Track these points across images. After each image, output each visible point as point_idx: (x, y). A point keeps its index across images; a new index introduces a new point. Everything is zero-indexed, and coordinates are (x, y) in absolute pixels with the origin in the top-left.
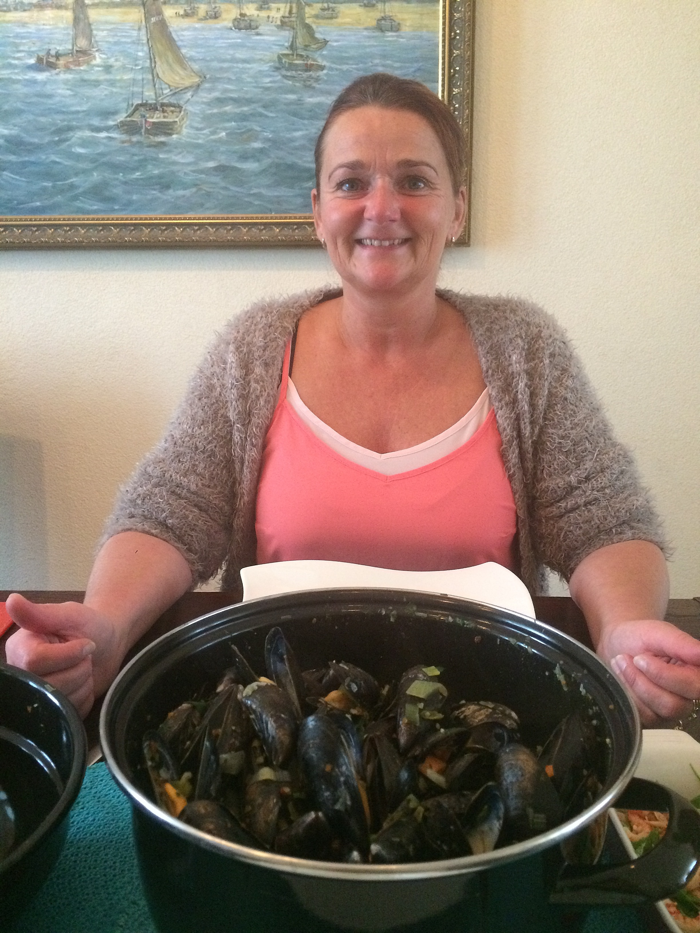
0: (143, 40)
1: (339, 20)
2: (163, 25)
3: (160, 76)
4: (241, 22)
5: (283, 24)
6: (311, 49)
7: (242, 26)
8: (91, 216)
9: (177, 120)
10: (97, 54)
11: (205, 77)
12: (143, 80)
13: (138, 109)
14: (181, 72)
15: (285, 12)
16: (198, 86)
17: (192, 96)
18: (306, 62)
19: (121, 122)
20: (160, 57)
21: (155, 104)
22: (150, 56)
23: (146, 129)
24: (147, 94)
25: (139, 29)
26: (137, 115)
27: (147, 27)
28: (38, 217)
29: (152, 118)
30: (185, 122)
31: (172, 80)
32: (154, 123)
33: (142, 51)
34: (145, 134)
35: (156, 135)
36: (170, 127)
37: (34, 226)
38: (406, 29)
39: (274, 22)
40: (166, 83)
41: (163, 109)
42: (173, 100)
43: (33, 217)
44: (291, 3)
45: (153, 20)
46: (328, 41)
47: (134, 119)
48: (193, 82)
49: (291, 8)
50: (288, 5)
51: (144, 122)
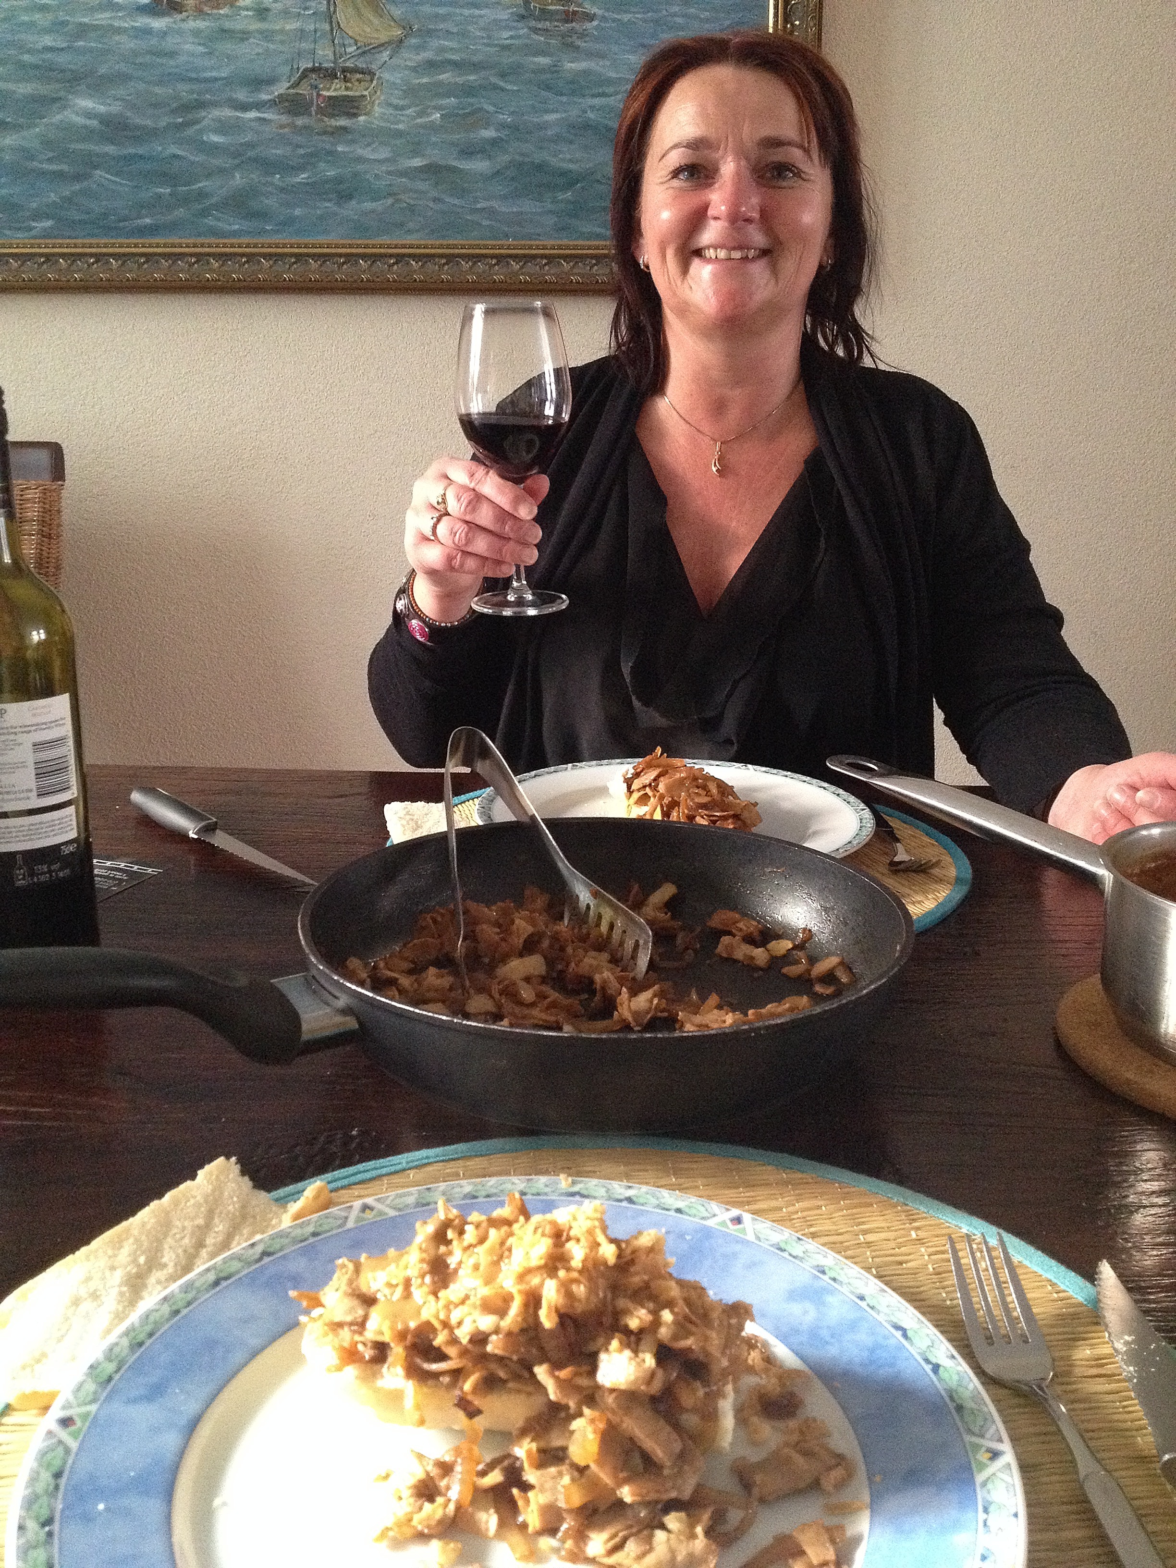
3: (342, 26)
8: (230, 242)
9: (366, 93)
13: (306, 76)
14: (376, 21)
16: (401, 41)
18: (566, 8)
19: (280, 96)
21: (333, 69)
23: (318, 105)
26: (305, 86)
28: (150, 241)
29: (329, 89)
30: (379, 98)
31: (360, 32)
32: (330, 98)
34: (317, 114)
35: (332, 116)
36: (356, 104)
37: (141, 255)
40: (351, 37)
41: (345, 76)
42: (361, 64)
43: (139, 242)
47: (298, 91)
48: (393, 36)
51: (315, 94)
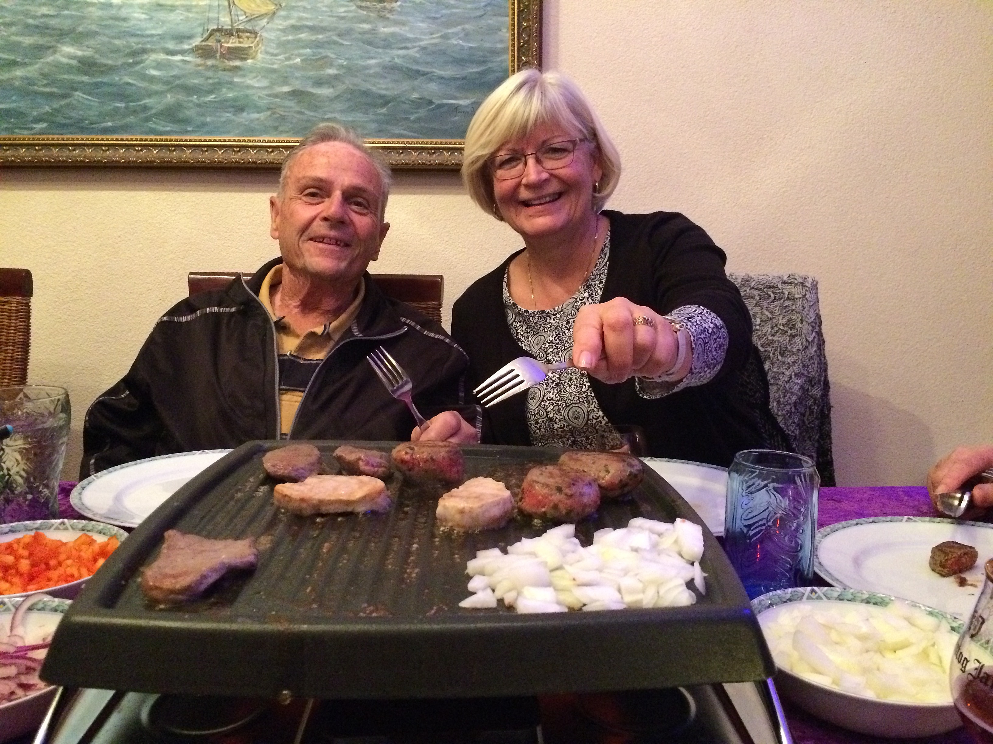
3: (236, 3)
8: (164, 137)
9: (251, 45)
11: (280, 5)
12: (219, 6)
13: (213, 34)
16: (274, 13)
17: (268, 23)
19: (196, 46)
21: (231, 30)
23: (221, 52)
24: (222, 19)
26: (213, 40)
28: (110, 137)
29: (228, 42)
30: (261, 48)
31: (248, 7)
32: (229, 48)
34: (220, 58)
35: (230, 59)
36: (246, 52)
37: (105, 145)
40: (242, 10)
41: (238, 35)
42: (248, 27)
43: (104, 137)
47: (209, 44)
48: (269, 10)
51: (219, 47)
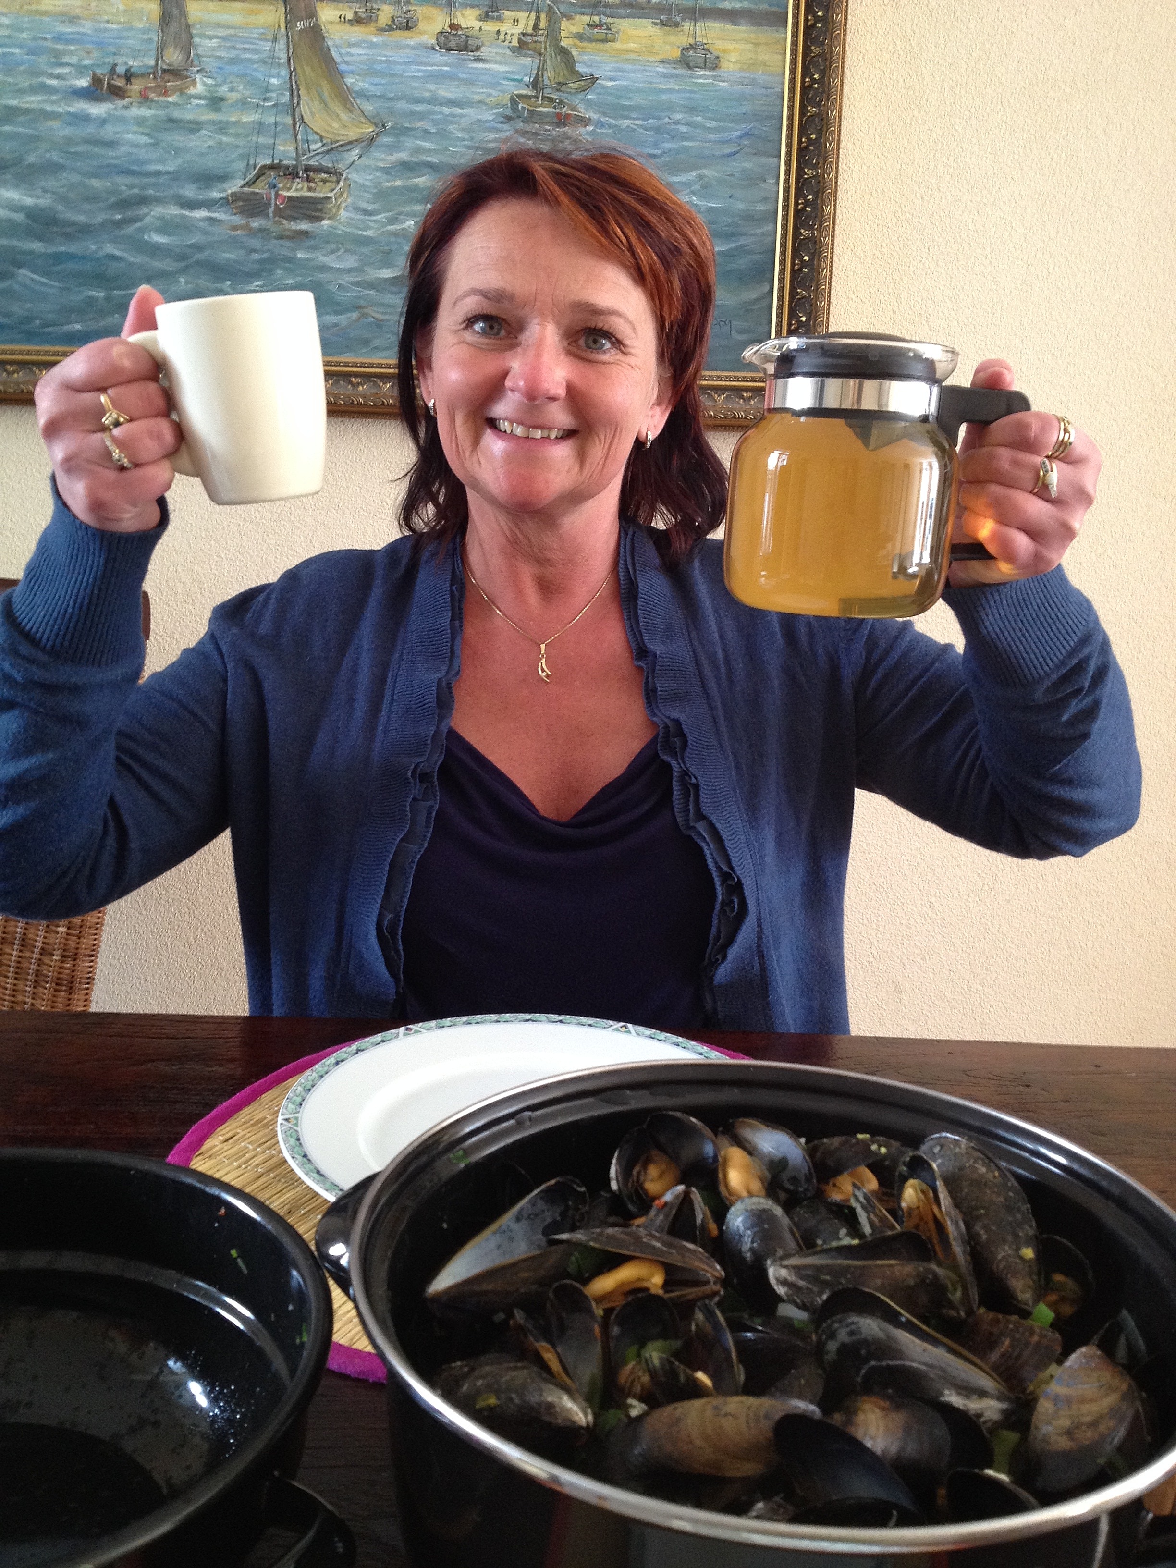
0: (279, 59)
1: (618, 45)
2: (316, 34)
3: (306, 120)
4: (451, 38)
5: (522, 47)
6: (569, 90)
7: (452, 44)
9: (329, 195)
10: (198, 77)
11: (383, 126)
12: (276, 124)
13: (264, 174)
14: (344, 116)
15: (527, 26)
16: (372, 139)
17: (360, 157)
18: (558, 111)
19: (233, 194)
20: (308, 89)
21: (295, 167)
22: (292, 86)
23: (277, 207)
24: (281, 148)
25: (275, 40)
26: (263, 184)
27: (287, 37)
29: (289, 189)
30: (346, 200)
31: (327, 128)
32: (290, 198)
33: (278, 76)
34: (274, 217)
35: (293, 219)
36: (320, 207)
38: (730, 65)
39: (507, 43)
40: (317, 133)
41: (308, 176)
42: (326, 162)
44: (537, 11)
45: (300, 25)
46: (597, 79)
47: (257, 191)
48: (363, 133)
49: (537, 19)
50: (533, 14)
51: (273, 197)
